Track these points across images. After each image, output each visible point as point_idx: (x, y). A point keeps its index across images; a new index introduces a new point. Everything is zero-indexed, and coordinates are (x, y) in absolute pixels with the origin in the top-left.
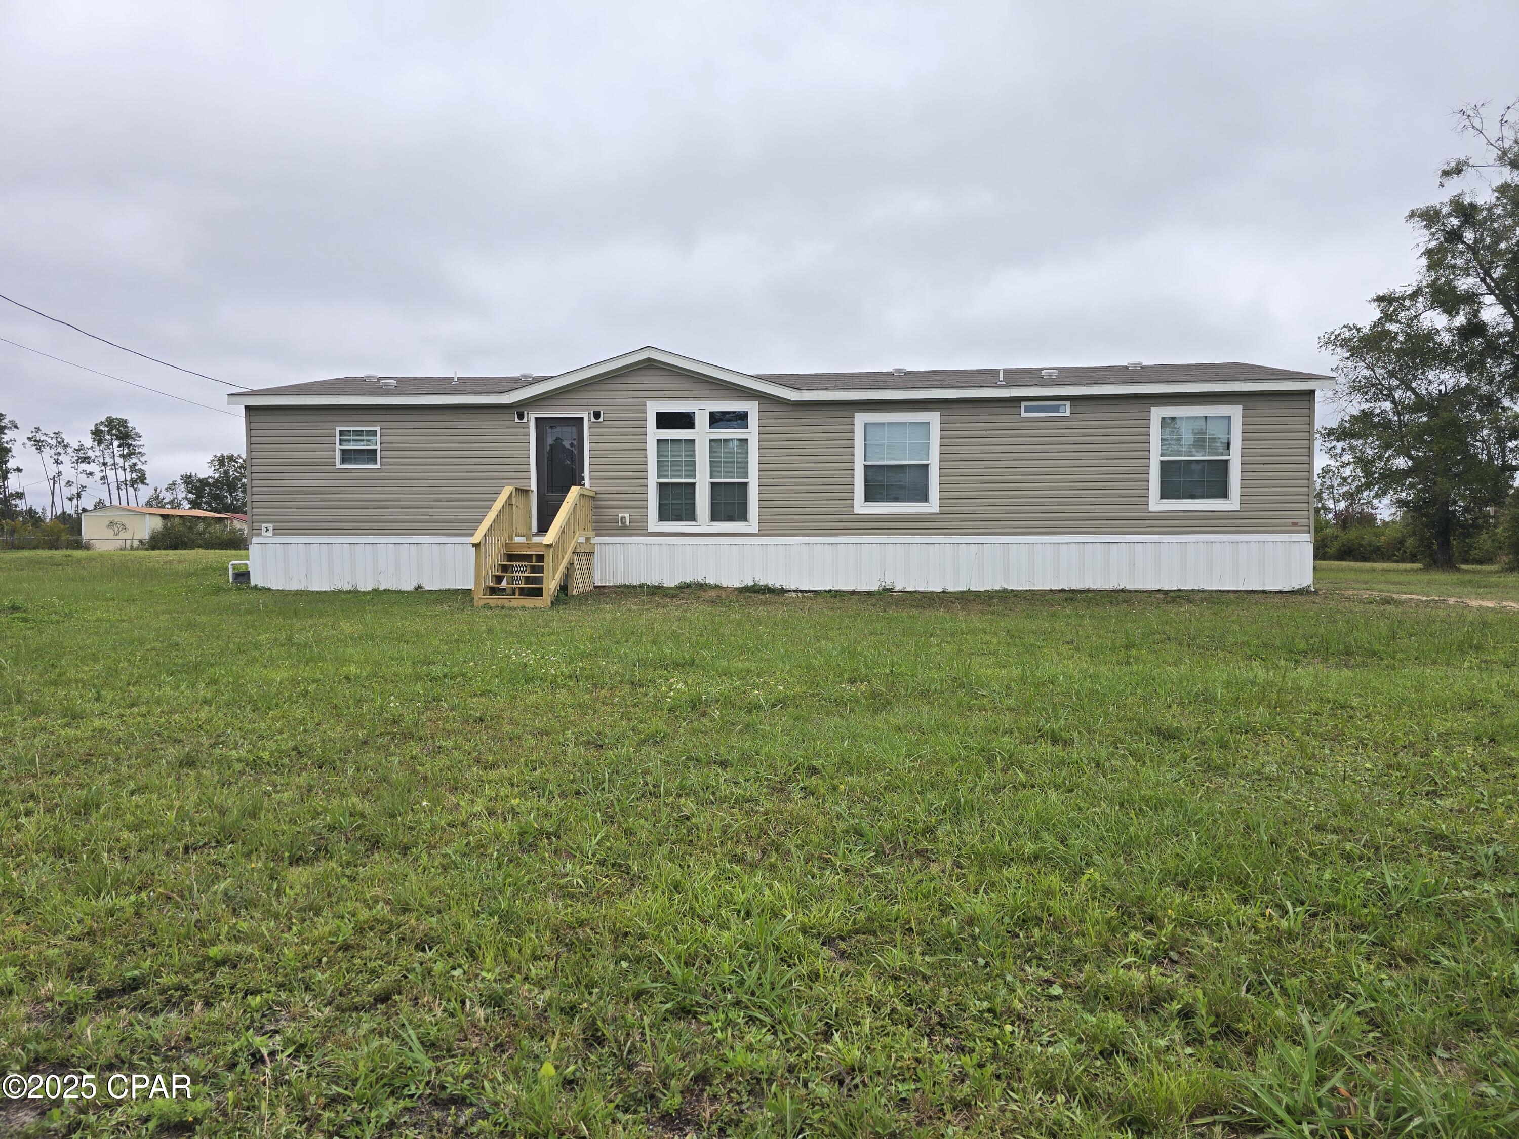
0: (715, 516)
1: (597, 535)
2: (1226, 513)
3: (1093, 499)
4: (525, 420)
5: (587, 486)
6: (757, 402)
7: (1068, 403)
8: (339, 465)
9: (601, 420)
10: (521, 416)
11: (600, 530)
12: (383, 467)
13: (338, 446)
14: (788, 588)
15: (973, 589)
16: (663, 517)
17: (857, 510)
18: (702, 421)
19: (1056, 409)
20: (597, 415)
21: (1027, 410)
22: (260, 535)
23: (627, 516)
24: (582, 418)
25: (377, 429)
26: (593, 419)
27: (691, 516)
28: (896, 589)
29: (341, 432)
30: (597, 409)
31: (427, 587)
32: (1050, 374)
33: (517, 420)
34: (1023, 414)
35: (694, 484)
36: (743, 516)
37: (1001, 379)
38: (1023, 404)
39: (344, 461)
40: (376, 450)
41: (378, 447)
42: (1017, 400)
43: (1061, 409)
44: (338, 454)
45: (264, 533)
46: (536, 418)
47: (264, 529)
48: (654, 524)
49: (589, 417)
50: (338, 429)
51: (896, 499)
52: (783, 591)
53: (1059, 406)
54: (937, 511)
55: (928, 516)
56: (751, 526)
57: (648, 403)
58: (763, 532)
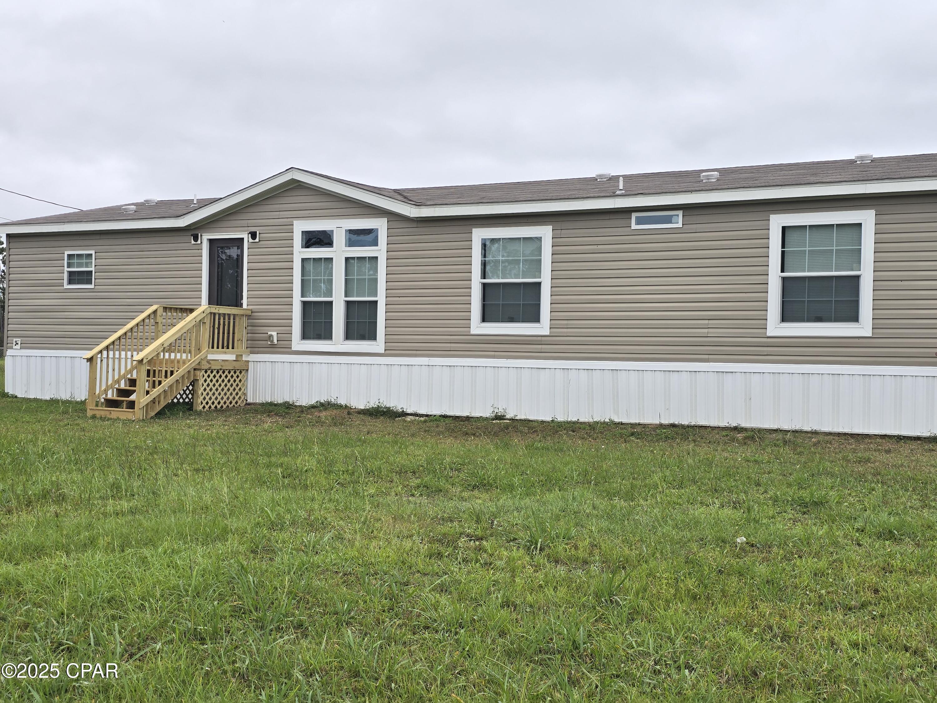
0: (349, 336)
1: (252, 353)
2: (857, 340)
3: (706, 322)
4: (199, 242)
5: (245, 306)
6: (385, 220)
7: (680, 213)
8: (66, 286)
9: (257, 240)
10: (196, 239)
11: (254, 349)
12: (97, 287)
13: (66, 268)
14: (409, 411)
15: (581, 420)
16: (305, 336)
17: (474, 331)
18: (339, 239)
19: (668, 220)
20: (254, 235)
21: (639, 221)
22: (12, 348)
23: (274, 334)
24: (243, 239)
25: (93, 252)
26: (251, 240)
27: (327, 335)
28: (508, 416)
29: (69, 256)
30: (253, 229)
32: (708, 177)
33: (193, 242)
34: (634, 226)
35: (331, 303)
36: (372, 336)
37: (621, 187)
38: (634, 216)
39: (70, 282)
40: (92, 271)
41: (93, 269)
42: (627, 212)
43: (674, 220)
44: (66, 276)
45: (15, 346)
46: (209, 240)
47: (15, 343)
48: (297, 343)
49: (248, 238)
50: (67, 253)
51: (511, 320)
52: (404, 414)
53: (672, 216)
54: (548, 333)
55: (539, 338)
56: (378, 346)
57: (296, 223)
58: (389, 352)
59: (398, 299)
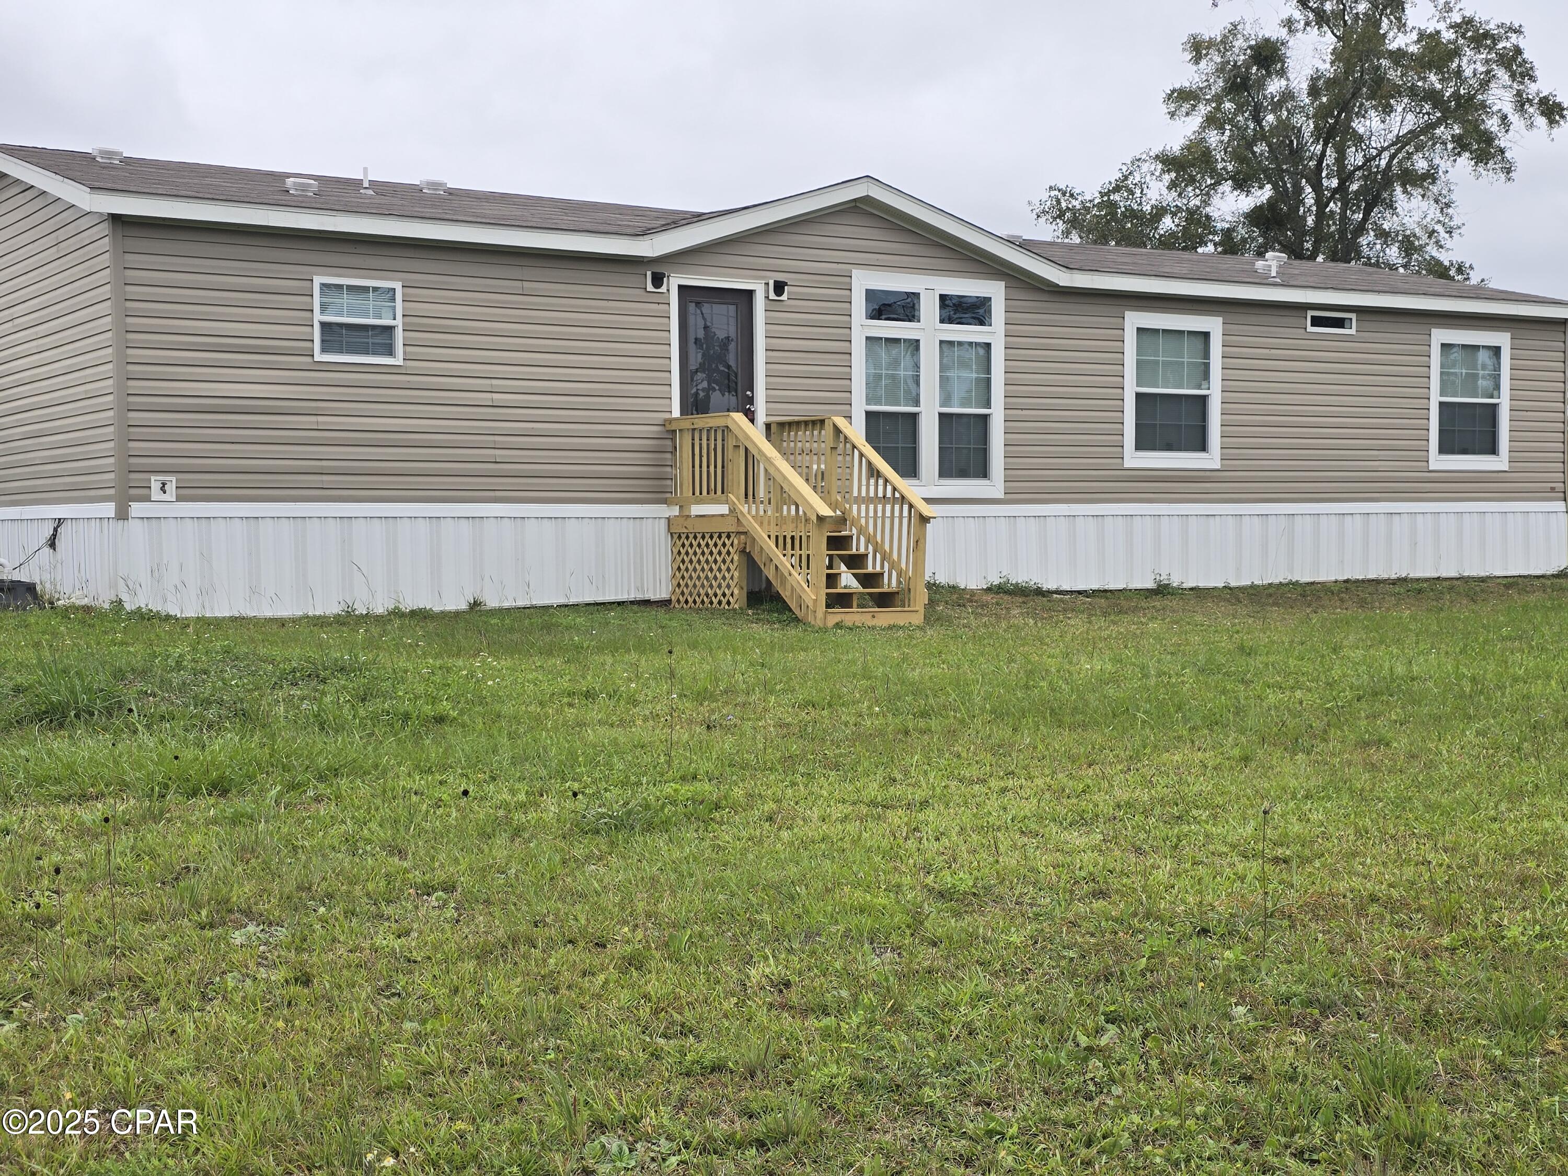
0: (946, 469)
2: (1497, 474)
3: (1376, 453)
4: (663, 289)
6: (1003, 283)
7: (1353, 316)
8: (318, 357)
9: (784, 297)
10: (658, 284)
12: (407, 365)
13: (318, 317)
14: (1047, 587)
17: (1128, 463)
18: (929, 308)
19: (1339, 323)
20: (779, 287)
21: (1313, 322)
22: (147, 499)
24: (755, 292)
25: (398, 286)
26: (772, 296)
27: (907, 469)
28: (1174, 584)
29: (324, 286)
30: (781, 277)
31: (492, 602)
33: (650, 287)
34: (1309, 328)
35: (917, 416)
36: (983, 472)
37: (1274, 274)
38: (1310, 313)
39: (328, 347)
40: (390, 329)
41: (399, 322)
42: (1305, 308)
43: (1347, 323)
44: (317, 333)
45: (155, 493)
46: (680, 287)
47: (155, 486)
49: (767, 291)
50: (318, 280)
51: (1169, 447)
52: (1039, 592)
53: (1343, 320)
54: (1218, 467)
55: (1208, 474)
56: (994, 486)
57: (856, 273)
58: (1012, 496)
59: (1020, 412)
